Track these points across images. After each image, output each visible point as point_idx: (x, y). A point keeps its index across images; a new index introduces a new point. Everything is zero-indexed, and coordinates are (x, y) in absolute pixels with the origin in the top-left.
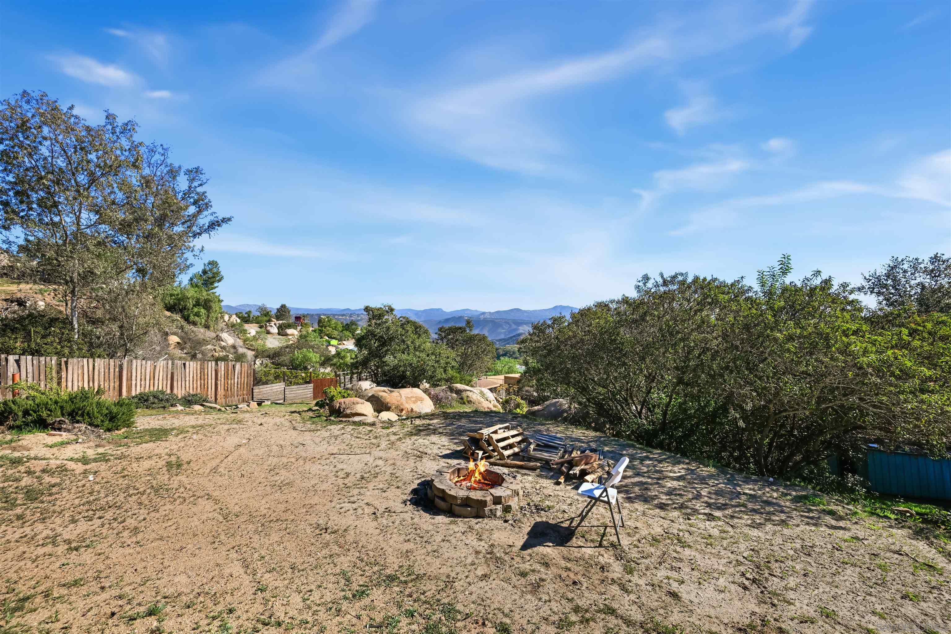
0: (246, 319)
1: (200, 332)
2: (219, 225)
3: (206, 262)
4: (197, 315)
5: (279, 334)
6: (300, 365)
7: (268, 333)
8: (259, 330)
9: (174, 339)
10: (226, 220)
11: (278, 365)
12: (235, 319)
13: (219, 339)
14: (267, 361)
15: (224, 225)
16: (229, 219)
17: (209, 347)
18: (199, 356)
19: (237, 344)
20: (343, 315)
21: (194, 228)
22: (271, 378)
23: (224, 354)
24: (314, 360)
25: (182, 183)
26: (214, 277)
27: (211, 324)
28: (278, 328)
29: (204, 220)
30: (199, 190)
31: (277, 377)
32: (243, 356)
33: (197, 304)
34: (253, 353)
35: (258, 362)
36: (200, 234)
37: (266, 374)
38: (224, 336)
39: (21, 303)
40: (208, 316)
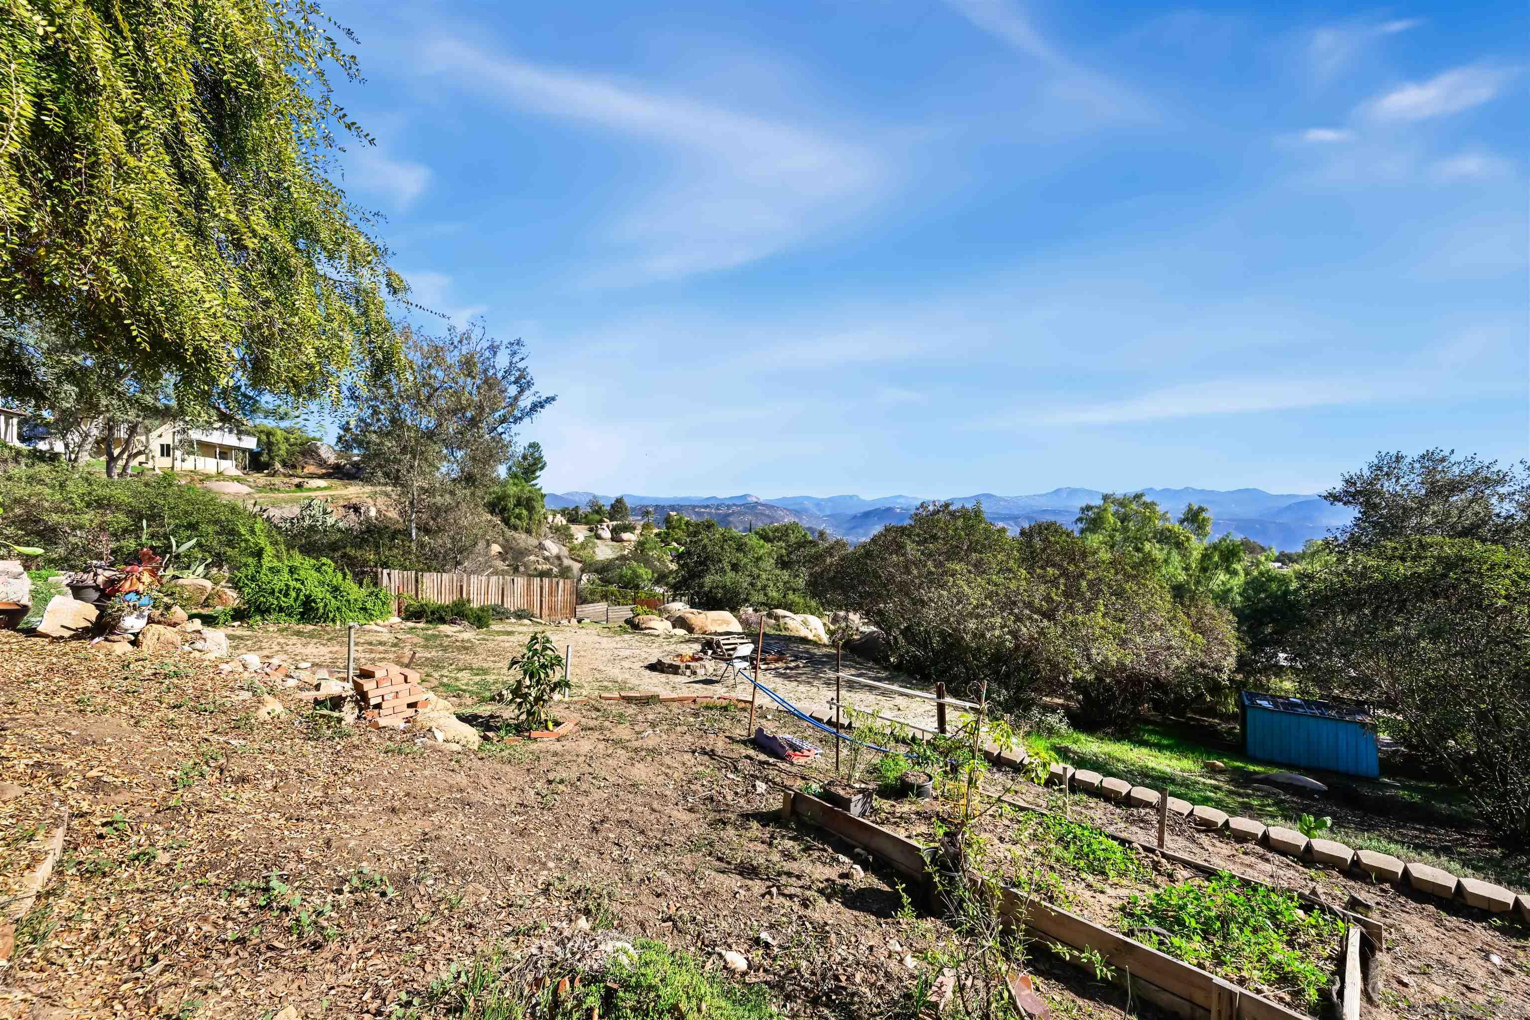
0: (573, 518)
1: (522, 539)
2: (542, 407)
3: (526, 445)
4: (519, 517)
5: (613, 539)
6: (629, 583)
7: (599, 537)
8: (588, 533)
9: (496, 548)
10: (550, 400)
11: (606, 582)
12: (560, 520)
13: (541, 547)
14: (594, 577)
15: (547, 406)
16: (553, 399)
17: (532, 558)
18: (522, 569)
19: (562, 554)
21: (516, 412)
22: (597, 597)
23: (548, 567)
24: (645, 577)
25: (502, 361)
26: (535, 464)
27: (534, 528)
28: (612, 532)
29: (526, 402)
30: (520, 365)
31: (605, 597)
32: (569, 569)
33: (518, 504)
34: (580, 565)
35: (585, 578)
36: (521, 419)
37: (592, 593)
38: (548, 543)
39: (356, 509)
40: (530, 519)
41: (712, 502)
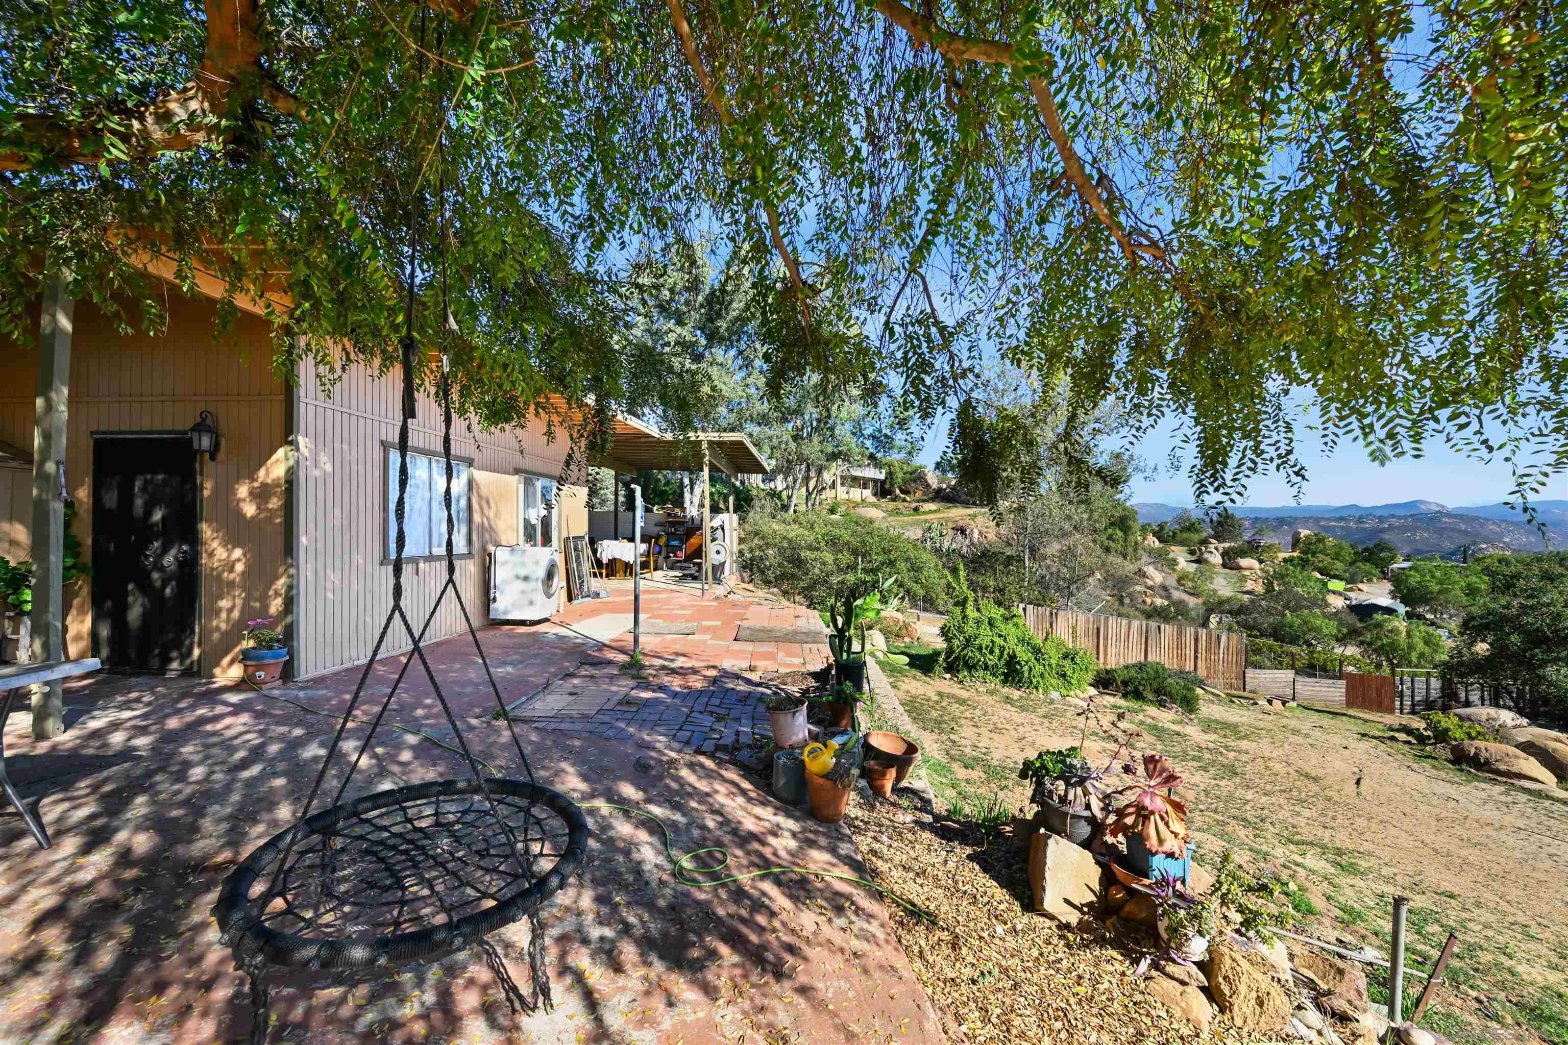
0: (1165, 537)
4: (1115, 538)
5: (1224, 566)
7: (1208, 563)
8: (1192, 558)
12: (1152, 541)
14: (1228, 619)
17: (1138, 588)
19: (1167, 583)
20: (1342, 519)
28: (1223, 555)
32: (1186, 605)
33: (1113, 523)
34: (1200, 601)
35: (1215, 620)
38: (1150, 570)
39: (963, 531)
40: (1125, 541)
41: (1353, 512)
